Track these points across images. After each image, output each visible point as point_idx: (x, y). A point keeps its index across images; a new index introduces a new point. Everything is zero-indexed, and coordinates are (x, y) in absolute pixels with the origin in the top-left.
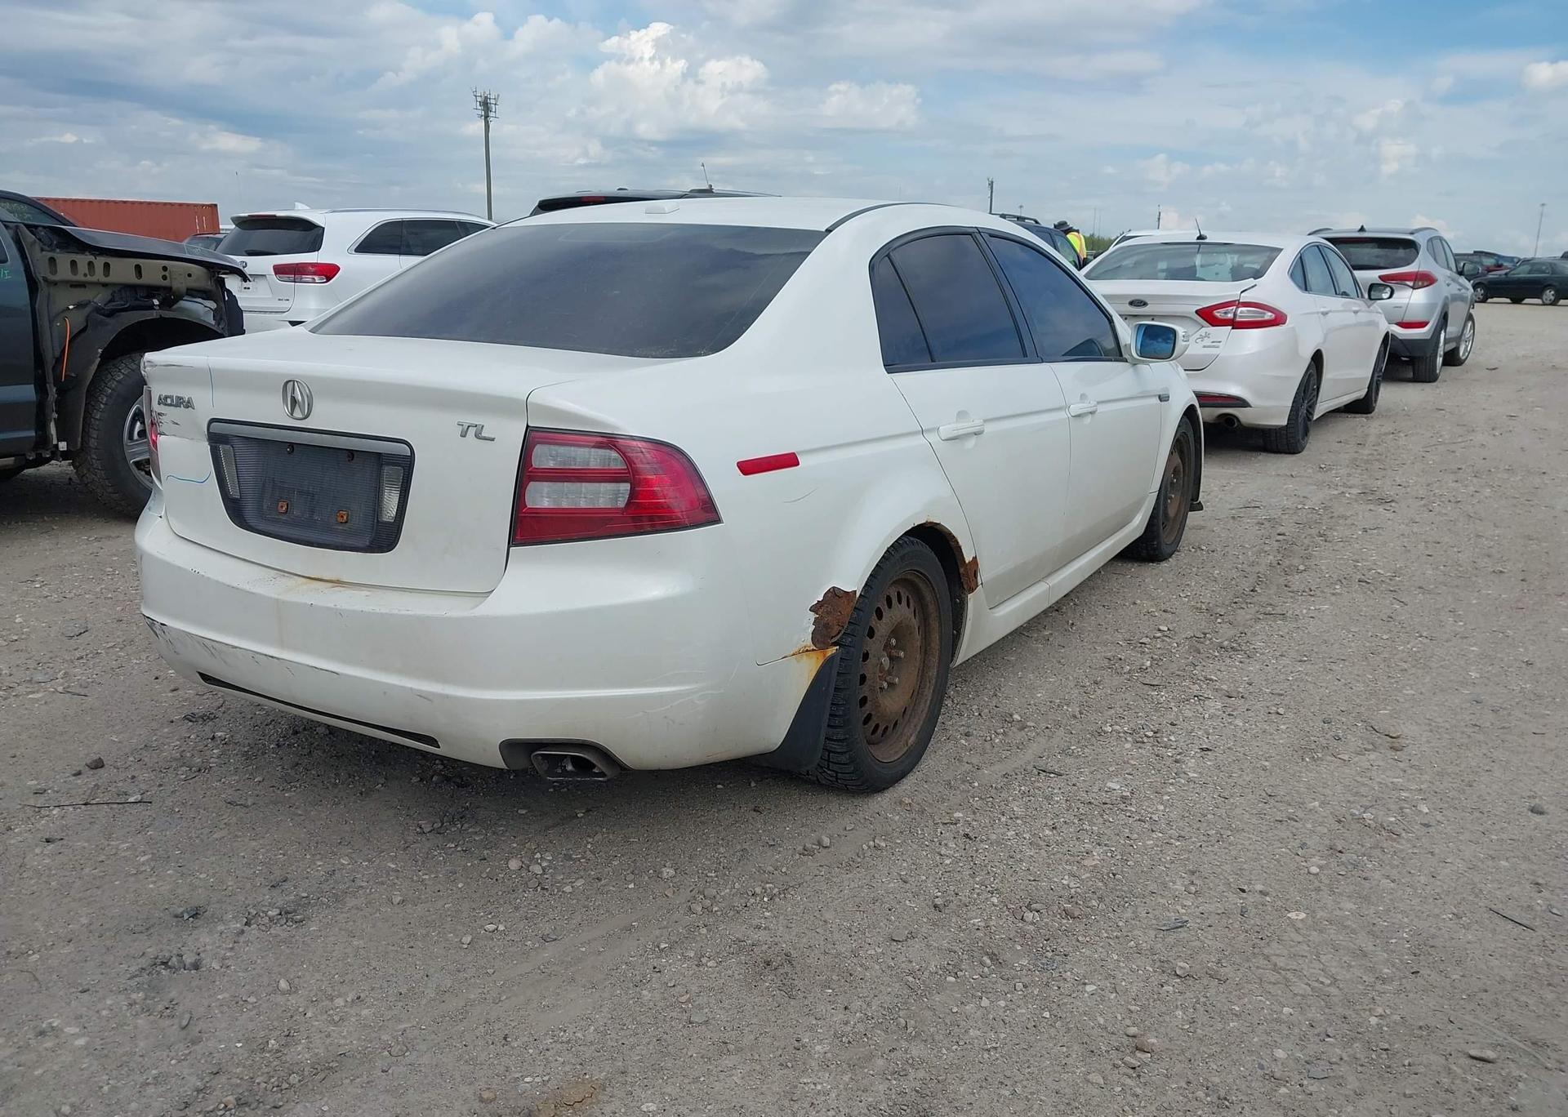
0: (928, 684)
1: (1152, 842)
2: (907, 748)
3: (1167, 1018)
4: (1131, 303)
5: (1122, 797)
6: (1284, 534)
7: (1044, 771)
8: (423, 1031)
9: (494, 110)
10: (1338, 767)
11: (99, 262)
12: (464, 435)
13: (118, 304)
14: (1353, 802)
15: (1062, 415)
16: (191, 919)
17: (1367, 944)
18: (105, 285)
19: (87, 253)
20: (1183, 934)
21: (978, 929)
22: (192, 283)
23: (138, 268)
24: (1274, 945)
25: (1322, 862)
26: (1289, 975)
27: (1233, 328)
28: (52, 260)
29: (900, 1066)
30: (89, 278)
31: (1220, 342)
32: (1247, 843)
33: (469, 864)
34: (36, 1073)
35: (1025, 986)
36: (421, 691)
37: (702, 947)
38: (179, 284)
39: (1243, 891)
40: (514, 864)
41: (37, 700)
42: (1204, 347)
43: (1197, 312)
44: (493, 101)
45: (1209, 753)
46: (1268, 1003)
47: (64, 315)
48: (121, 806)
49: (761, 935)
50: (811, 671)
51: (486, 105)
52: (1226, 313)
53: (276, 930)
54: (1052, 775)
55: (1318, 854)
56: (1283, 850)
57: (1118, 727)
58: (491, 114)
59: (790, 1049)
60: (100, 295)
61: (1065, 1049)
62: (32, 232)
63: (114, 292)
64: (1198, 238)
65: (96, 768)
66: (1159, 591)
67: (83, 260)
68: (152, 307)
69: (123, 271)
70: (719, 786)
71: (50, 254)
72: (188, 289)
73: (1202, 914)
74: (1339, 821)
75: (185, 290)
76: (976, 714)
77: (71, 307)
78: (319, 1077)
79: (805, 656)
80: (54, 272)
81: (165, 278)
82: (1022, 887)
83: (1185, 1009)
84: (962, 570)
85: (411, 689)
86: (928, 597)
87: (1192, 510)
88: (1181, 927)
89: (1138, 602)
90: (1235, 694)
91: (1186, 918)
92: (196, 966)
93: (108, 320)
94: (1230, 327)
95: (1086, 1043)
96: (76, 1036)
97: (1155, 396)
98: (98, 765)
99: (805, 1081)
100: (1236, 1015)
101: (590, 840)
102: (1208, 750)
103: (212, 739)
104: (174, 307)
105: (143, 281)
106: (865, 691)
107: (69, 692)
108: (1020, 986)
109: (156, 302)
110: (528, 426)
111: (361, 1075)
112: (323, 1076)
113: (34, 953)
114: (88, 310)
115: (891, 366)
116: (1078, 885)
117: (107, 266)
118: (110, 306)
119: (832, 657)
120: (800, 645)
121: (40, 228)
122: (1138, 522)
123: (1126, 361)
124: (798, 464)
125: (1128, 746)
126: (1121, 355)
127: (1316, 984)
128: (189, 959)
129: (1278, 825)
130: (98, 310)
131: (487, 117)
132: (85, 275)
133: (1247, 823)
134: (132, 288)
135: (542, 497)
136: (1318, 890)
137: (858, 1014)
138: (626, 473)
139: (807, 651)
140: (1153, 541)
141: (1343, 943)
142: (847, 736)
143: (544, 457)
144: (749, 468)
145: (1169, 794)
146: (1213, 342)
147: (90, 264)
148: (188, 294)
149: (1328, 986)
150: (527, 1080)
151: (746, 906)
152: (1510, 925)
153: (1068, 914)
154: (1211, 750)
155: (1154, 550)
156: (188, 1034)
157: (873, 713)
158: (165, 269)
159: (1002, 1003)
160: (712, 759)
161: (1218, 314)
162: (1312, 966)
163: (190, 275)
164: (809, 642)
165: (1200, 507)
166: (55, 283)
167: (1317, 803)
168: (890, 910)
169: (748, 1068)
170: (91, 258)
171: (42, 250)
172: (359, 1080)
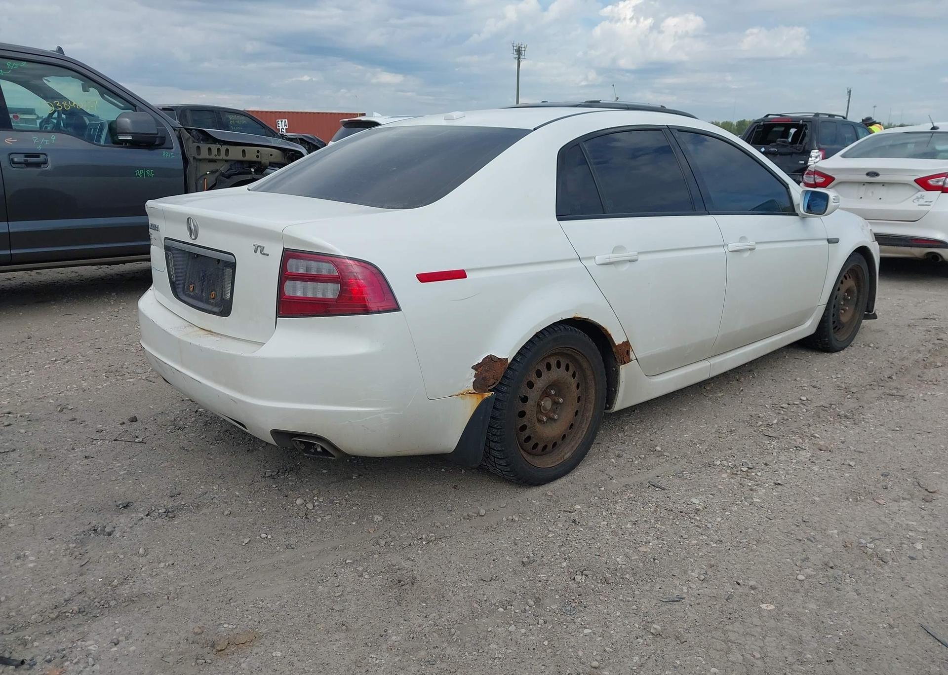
0: (585, 421)
1: (696, 542)
2: (563, 460)
3: (626, 660)
4: (868, 174)
5: (696, 509)
6: (942, 340)
7: (654, 486)
8: (192, 589)
9: (523, 54)
10: (872, 508)
11: (223, 148)
12: (256, 252)
13: (233, 171)
14: (867, 534)
15: (721, 250)
16: (123, 508)
17: (807, 634)
18: (226, 161)
19: (217, 144)
20: (676, 606)
21: (540, 581)
22: (272, 159)
23: (244, 151)
24: (737, 624)
25: (812, 572)
26: (734, 647)
27: (942, 192)
28: (198, 147)
29: (434, 658)
30: (218, 157)
31: (931, 202)
32: (764, 551)
33: (276, 498)
34: (3, 577)
35: (545, 622)
36: (233, 397)
37: (369, 565)
38: (265, 160)
39: (739, 584)
40: (299, 501)
41: (130, 382)
42: (919, 205)
43: (916, 181)
44: (523, 49)
45: (780, 487)
46: (704, 662)
47: (205, 177)
48: (131, 443)
49: (407, 565)
50: (474, 405)
51: (519, 51)
52: (938, 182)
53: (159, 521)
54: (657, 489)
55: (814, 567)
56: (788, 560)
57: (725, 463)
58: (522, 57)
59: (377, 635)
60: (224, 166)
61: (543, 667)
62: (189, 132)
63: (232, 165)
64: (932, 129)
65: (132, 421)
66: (820, 372)
67: (214, 147)
68: (250, 173)
69: (235, 153)
70: (443, 470)
71: (198, 144)
72: (270, 163)
73: (699, 595)
74: (846, 547)
75: (268, 163)
76: (634, 443)
77: (208, 173)
78: (124, 604)
79: (468, 397)
80: (199, 154)
81: (258, 157)
82: (588, 559)
83: (642, 656)
84: (614, 350)
85: (228, 395)
86: (585, 365)
87: (867, 317)
88: (677, 601)
89: (798, 379)
90: (824, 448)
91: (684, 596)
92: (110, 534)
93: (226, 180)
94: (940, 192)
95: (560, 667)
96: (32, 561)
97: (825, 239)
98: (134, 420)
99: (372, 656)
100: (675, 667)
101: (349, 493)
102: (779, 484)
103: (195, 412)
104: (264, 172)
105: (245, 159)
106: (524, 421)
107: (147, 380)
108: (541, 621)
109: (253, 170)
110: (284, 248)
111: (146, 607)
112: (127, 604)
113: (42, 516)
114: (217, 174)
115: (562, 215)
116: (625, 563)
117: (227, 150)
118: (228, 173)
119: (488, 399)
120: (465, 389)
121: (193, 130)
122: (808, 325)
123: (797, 215)
124: (466, 277)
125: (724, 476)
126: (794, 210)
127: (749, 656)
128: (108, 530)
129: (797, 543)
130: (222, 175)
131: (519, 58)
132: (216, 156)
133: (775, 538)
134: (241, 162)
135: (298, 290)
136: (797, 591)
137: (430, 622)
138: (337, 278)
139: (470, 393)
140: (825, 338)
141: (790, 631)
142: (503, 449)
143: (297, 267)
144: (424, 278)
145: (731, 511)
146: (926, 202)
147: (219, 150)
148: (270, 165)
149: (757, 659)
150: (225, 626)
151: (410, 545)
152: (930, 640)
153: (606, 581)
154: (781, 485)
155: (827, 344)
156: (81, 570)
157: (532, 436)
158: (258, 152)
159: (523, 631)
160: (401, 454)
161: (931, 182)
162: (755, 643)
163: (271, 155)
164: (471, 388)
165: (874, 317)
166: (200, 160)
167: (836, 531)
168: (494, 560)
169: (346, 642)
170: (219, 146)
171: (194, 142)
172: (143, 609)
